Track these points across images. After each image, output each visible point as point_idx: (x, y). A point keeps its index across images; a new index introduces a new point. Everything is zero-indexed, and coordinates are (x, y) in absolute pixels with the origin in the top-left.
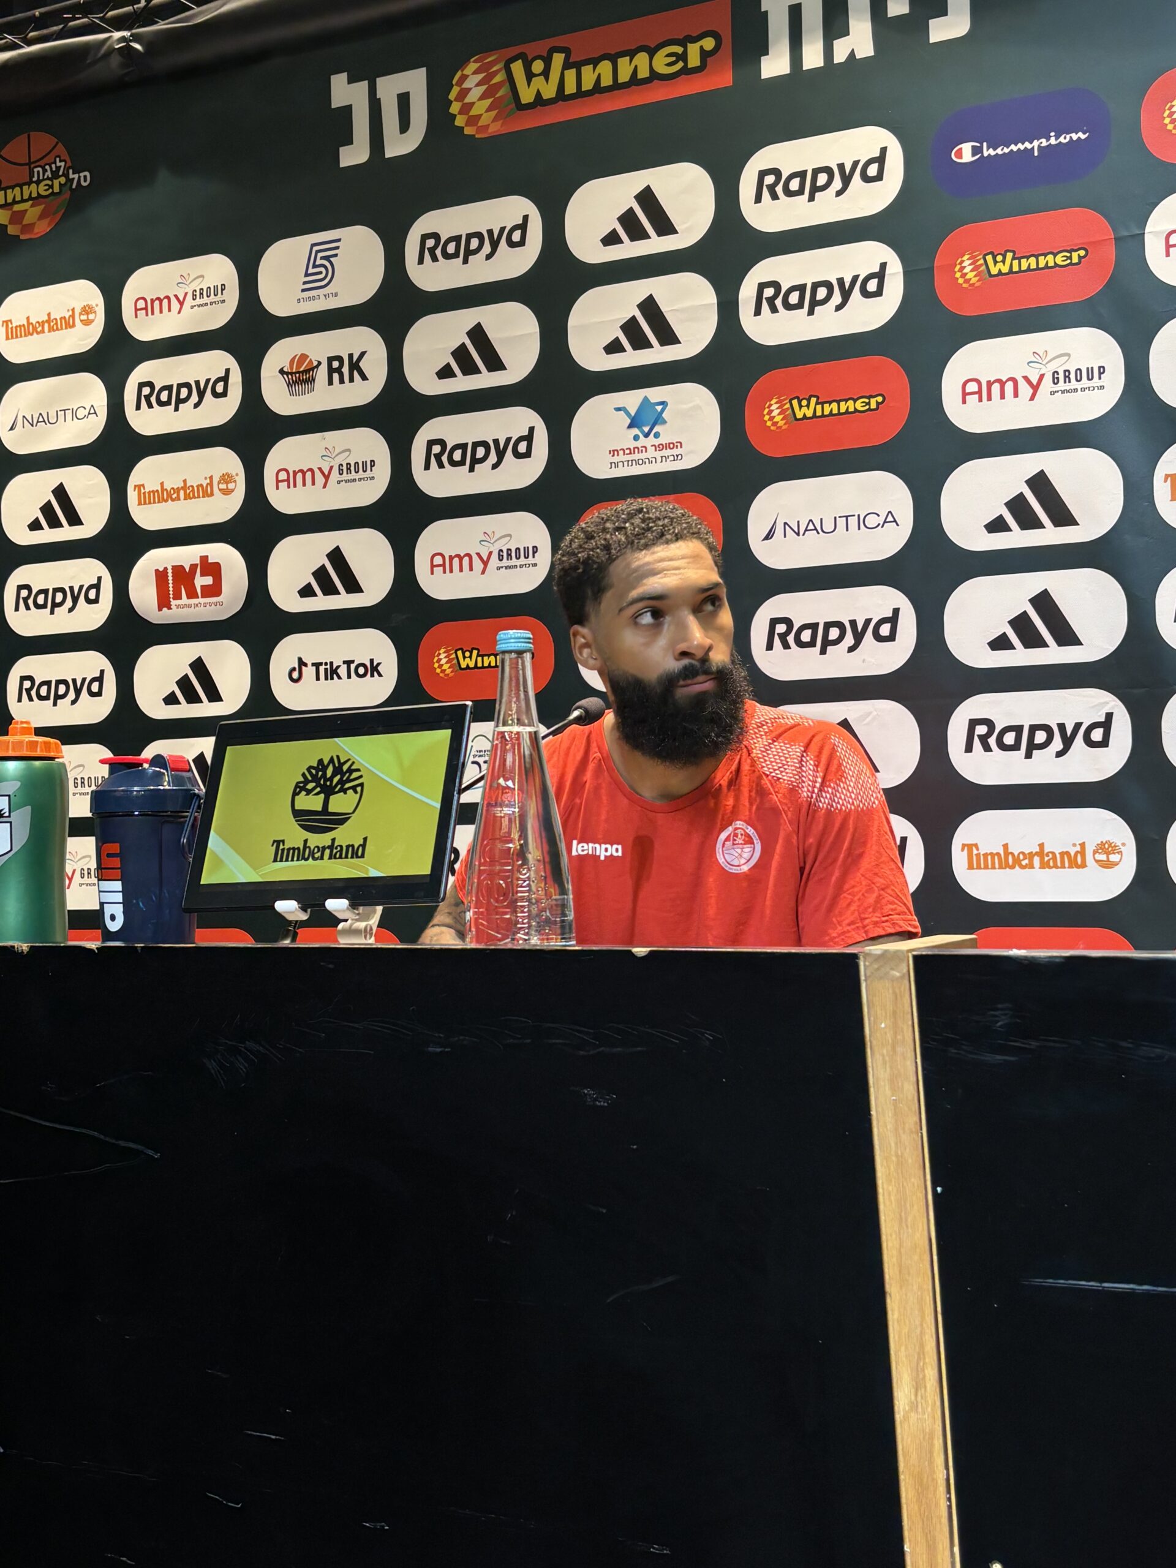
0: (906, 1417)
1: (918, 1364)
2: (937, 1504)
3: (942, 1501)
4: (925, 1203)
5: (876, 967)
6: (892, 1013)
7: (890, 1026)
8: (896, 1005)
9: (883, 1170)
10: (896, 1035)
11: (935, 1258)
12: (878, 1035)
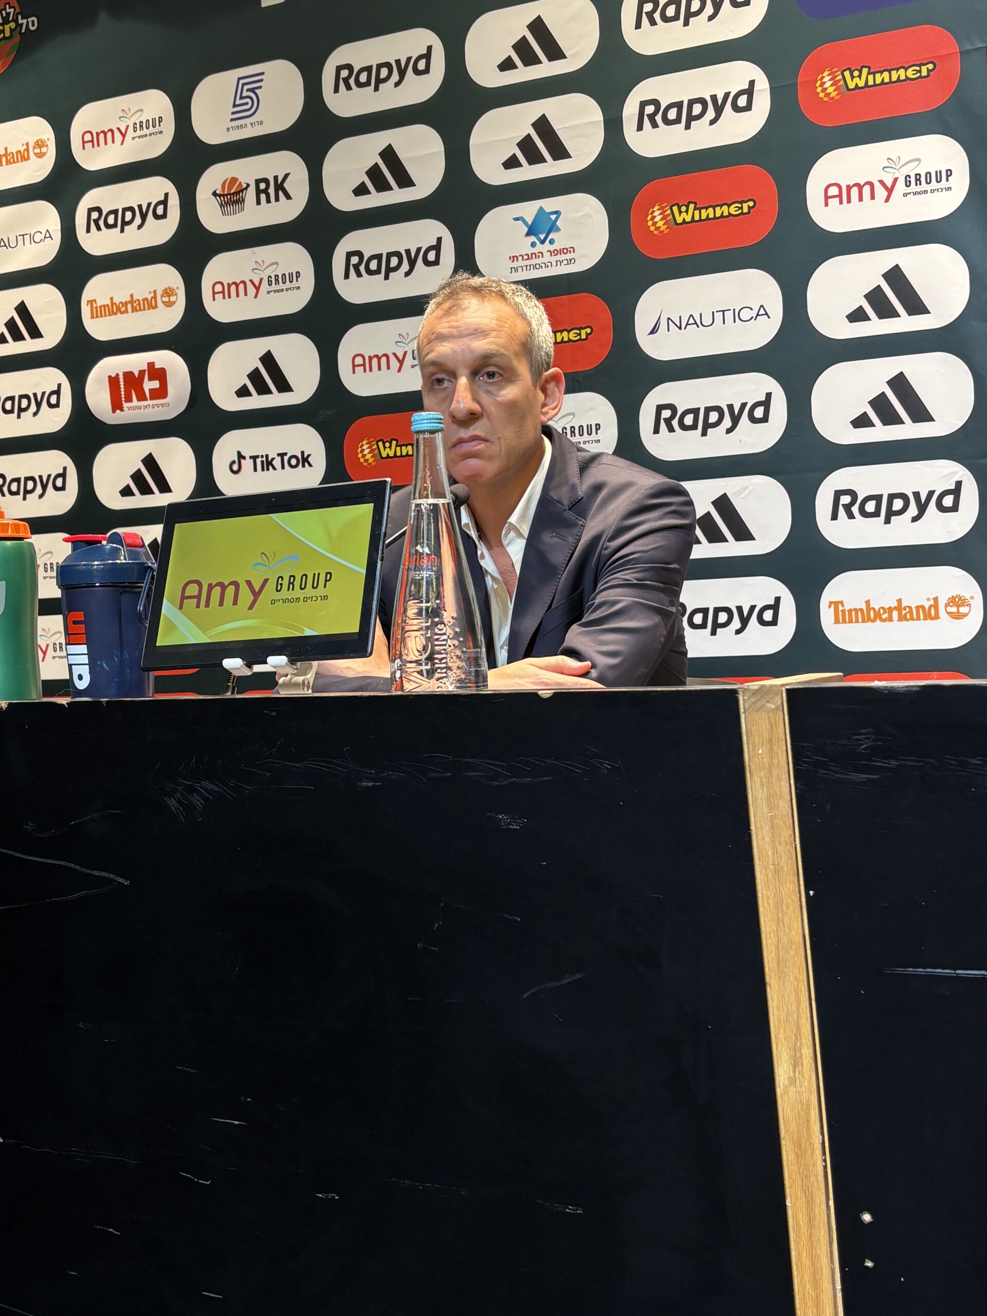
0: (786, 1091)
1: (795, 1044)
2: (815, 1165)
3: (818, 1162)
4: (799, 905)
5: (754, 700)
6: (768, 739)
7: (766, 752)
8: (772, 732)
9: (762, 877)
10: (772, 760)
11: (809, 952)
12: (756, 760)
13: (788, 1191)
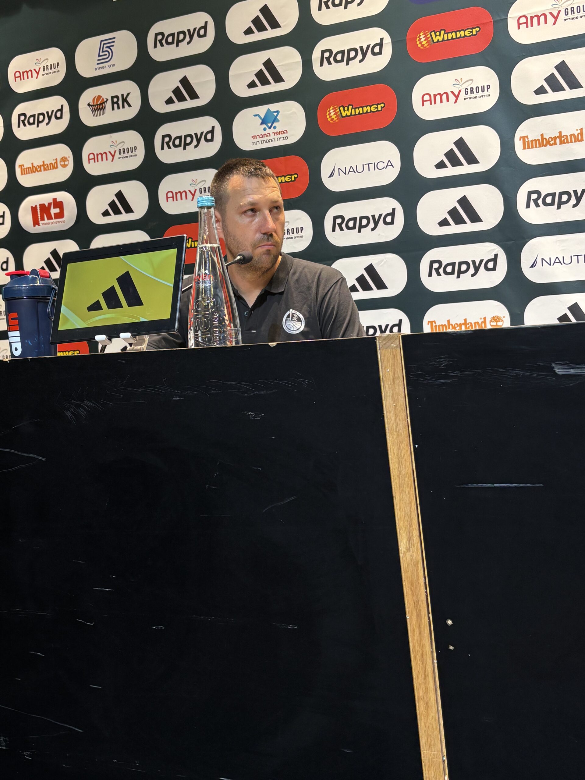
0: (405, 555)
1: (409, 529)
2: (421, 595)
3: (423, 593)
4: (410, 453)
5: (384, 343)
6: (392, 364)
7: (392, 371)
8: (394, 360)
9: (390, 439)
10: (395, 375)
11: (416, 478)
12: (386, 375)
13: (407, 610)
